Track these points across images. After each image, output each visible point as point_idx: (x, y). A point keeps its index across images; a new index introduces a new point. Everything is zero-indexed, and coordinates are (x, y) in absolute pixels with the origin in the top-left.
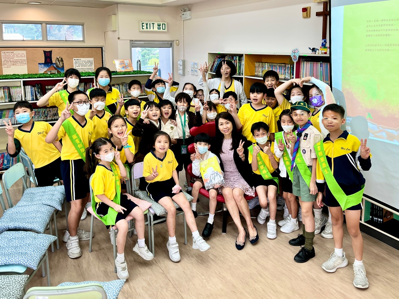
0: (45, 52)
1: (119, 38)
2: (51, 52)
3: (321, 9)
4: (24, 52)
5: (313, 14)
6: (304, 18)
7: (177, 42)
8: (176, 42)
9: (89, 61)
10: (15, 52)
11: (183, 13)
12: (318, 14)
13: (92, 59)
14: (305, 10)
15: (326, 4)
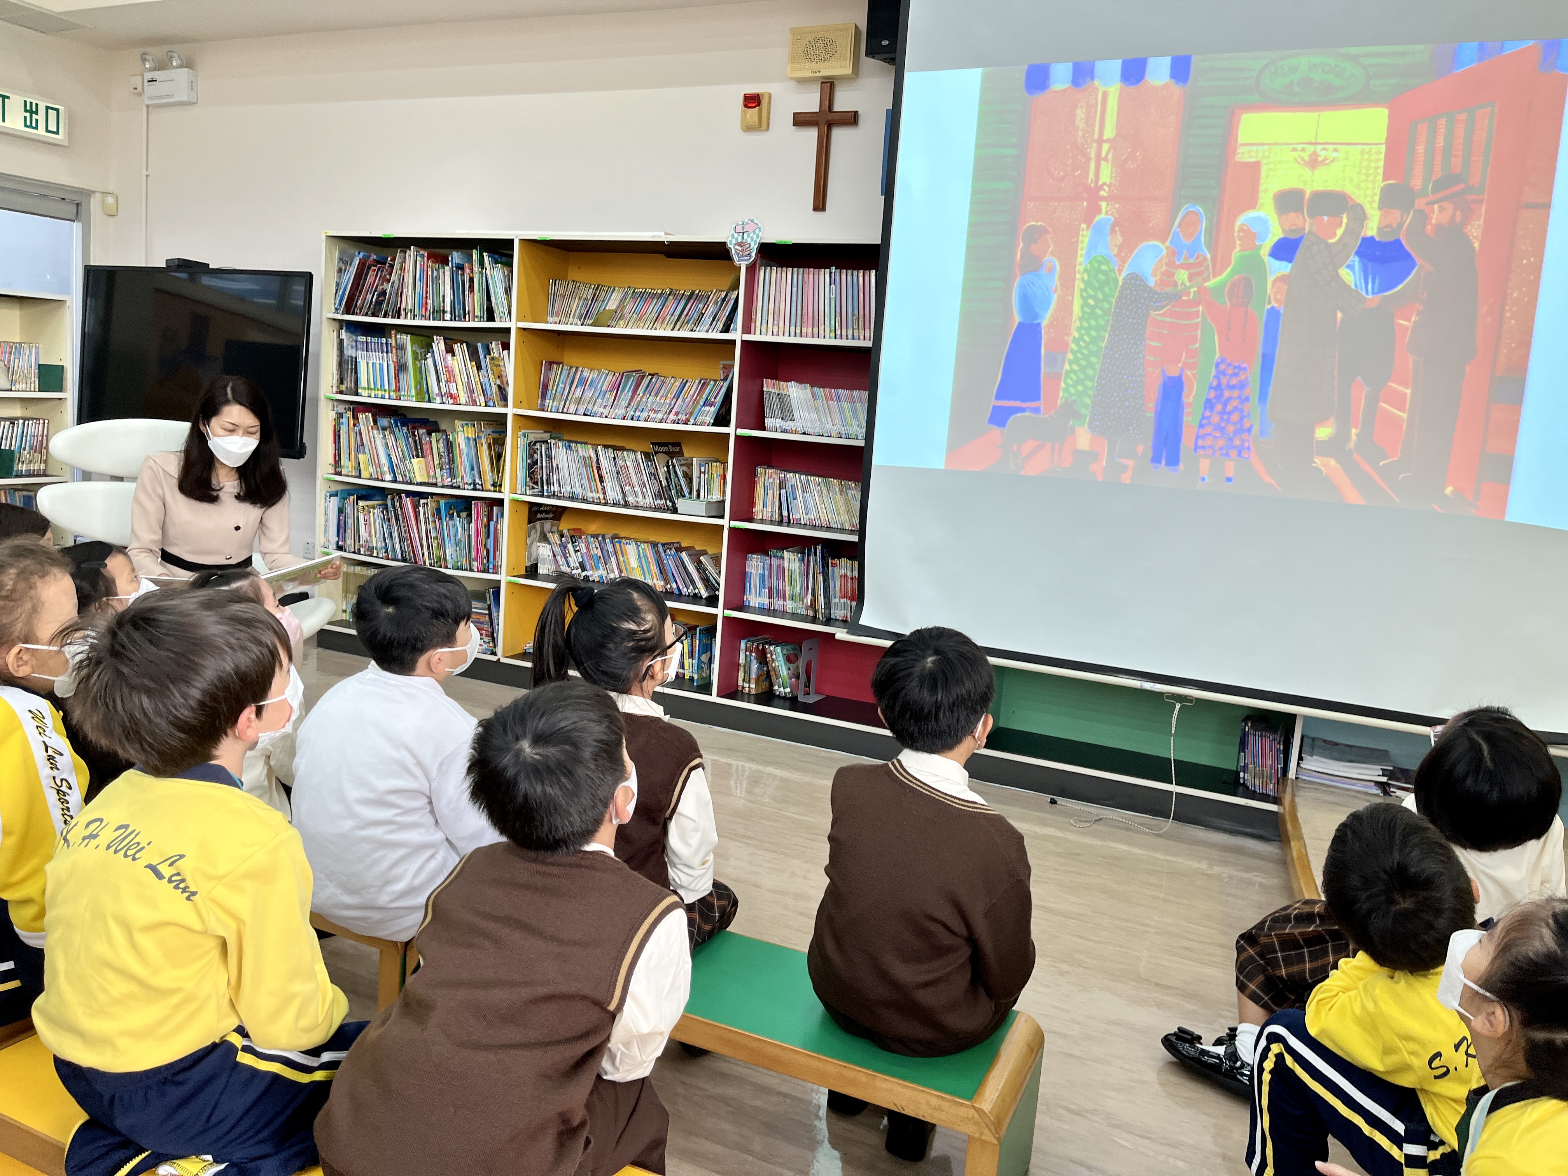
3: (811, 103)
5: (781, 115)
6: (748, 128)
7: (110, 200)
8: (103, 202)
11: (149, 76)
12: (801, 120)
14: (752, 101)
15: (829, 86)
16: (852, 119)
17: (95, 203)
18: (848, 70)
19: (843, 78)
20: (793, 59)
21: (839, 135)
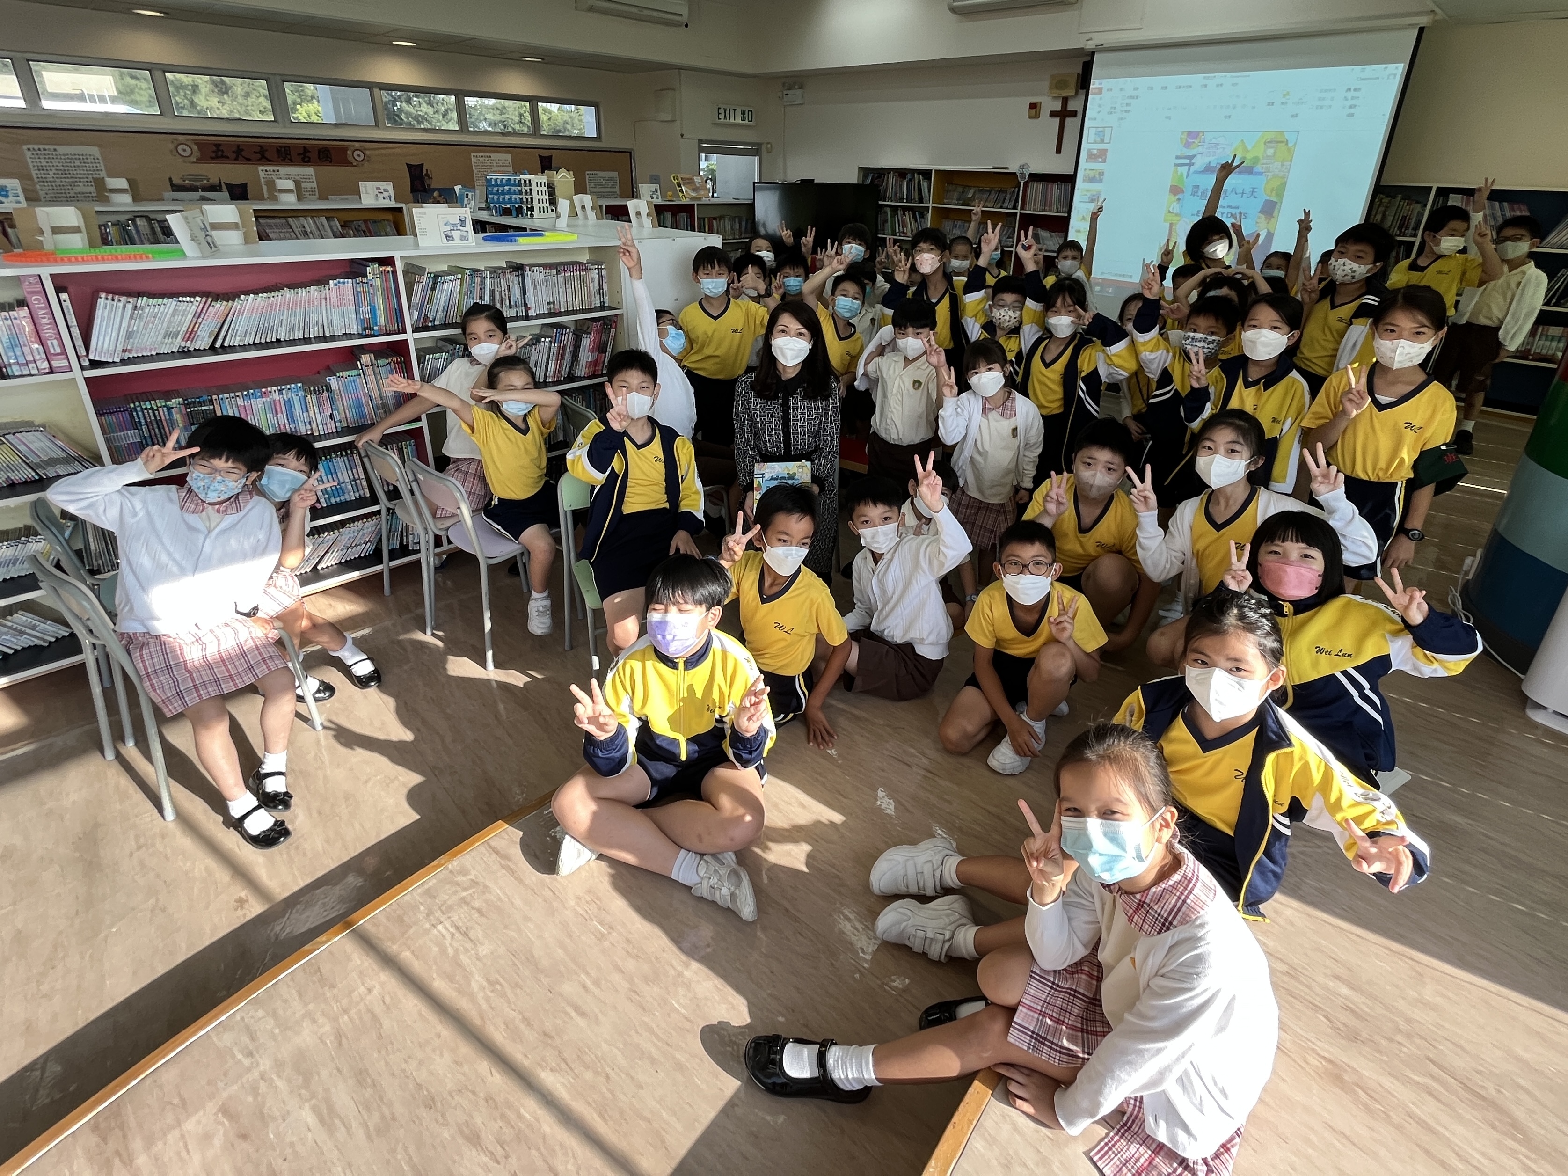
0: (541, 158)
1: (682, 135)
2: (550, 158)
3: (1057, 106)
4: (508, 157)
5: (1045, 112)
6: (1030, 117)
7: (769, 146)
8: (767, 147)
9: (611, 179)
10: (494, 156)
11: (785, 92)
12: (1053, 114)
13: (615, 174)
14: (1033, 106)
15: (1065, 101)
16: (1074, 114)
17: (764, 147)
18: (1073, 94)
19: (1071, 97)
20: (1051, 88)
21: (1069, 120)
